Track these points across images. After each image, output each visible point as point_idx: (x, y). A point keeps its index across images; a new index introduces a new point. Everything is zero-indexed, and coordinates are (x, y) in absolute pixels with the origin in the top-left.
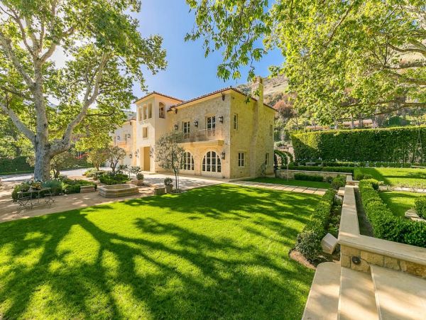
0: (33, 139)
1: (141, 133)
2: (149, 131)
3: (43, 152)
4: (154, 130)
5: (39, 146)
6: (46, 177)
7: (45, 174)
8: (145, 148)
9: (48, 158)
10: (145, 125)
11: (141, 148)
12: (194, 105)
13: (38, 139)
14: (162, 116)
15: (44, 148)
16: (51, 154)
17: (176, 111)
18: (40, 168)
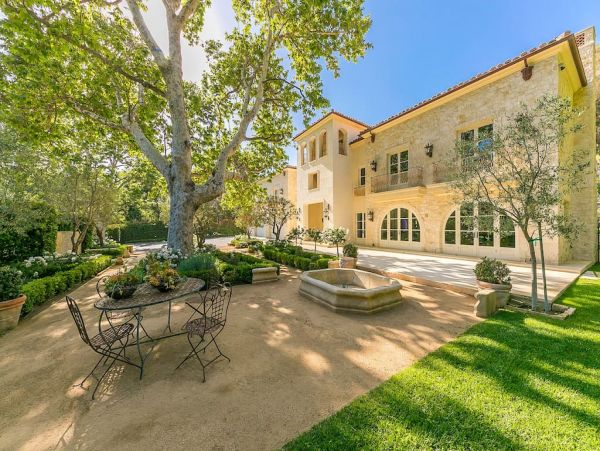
0: (167, 171)
1: (306, 182)
2: (321, 178)
3: (183, 196)
4: (330, 174)
5: (177, 183)
6: (187, 245)
7: (185, 239)
8: (310, 206)
9: (190, 208)
10: (313, 170)
11: (304, 207)
12: (421, 117)
13: (175, 169)
14: (342, 151)
15: (184, 188)
16: (196, 200)
17: (373, 138)
18: (177, 227)
